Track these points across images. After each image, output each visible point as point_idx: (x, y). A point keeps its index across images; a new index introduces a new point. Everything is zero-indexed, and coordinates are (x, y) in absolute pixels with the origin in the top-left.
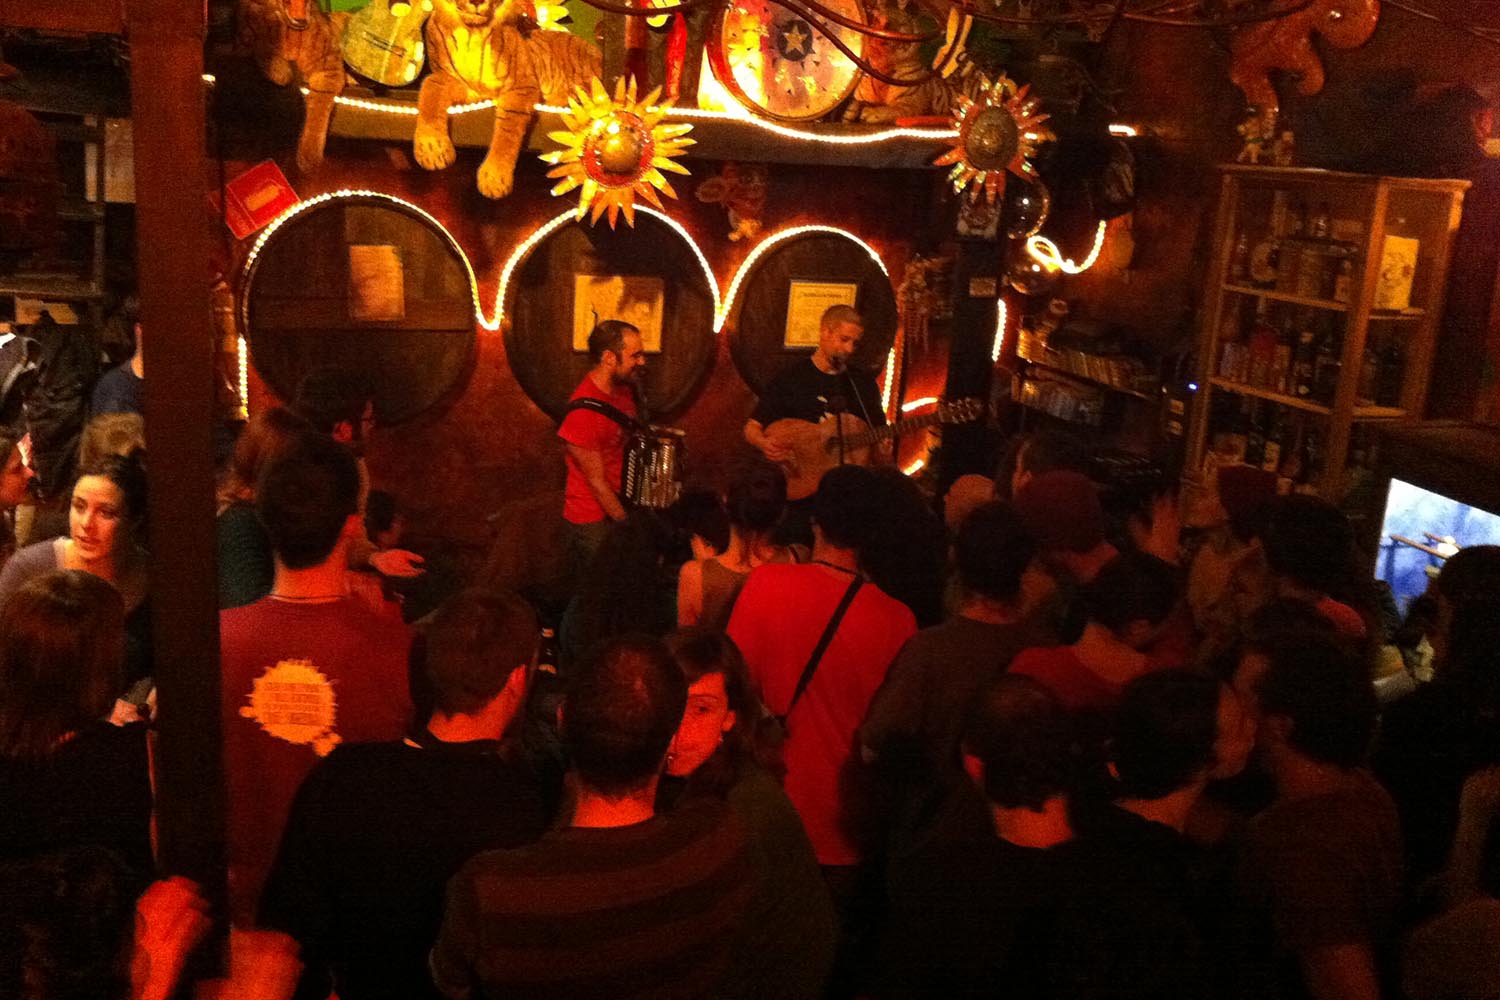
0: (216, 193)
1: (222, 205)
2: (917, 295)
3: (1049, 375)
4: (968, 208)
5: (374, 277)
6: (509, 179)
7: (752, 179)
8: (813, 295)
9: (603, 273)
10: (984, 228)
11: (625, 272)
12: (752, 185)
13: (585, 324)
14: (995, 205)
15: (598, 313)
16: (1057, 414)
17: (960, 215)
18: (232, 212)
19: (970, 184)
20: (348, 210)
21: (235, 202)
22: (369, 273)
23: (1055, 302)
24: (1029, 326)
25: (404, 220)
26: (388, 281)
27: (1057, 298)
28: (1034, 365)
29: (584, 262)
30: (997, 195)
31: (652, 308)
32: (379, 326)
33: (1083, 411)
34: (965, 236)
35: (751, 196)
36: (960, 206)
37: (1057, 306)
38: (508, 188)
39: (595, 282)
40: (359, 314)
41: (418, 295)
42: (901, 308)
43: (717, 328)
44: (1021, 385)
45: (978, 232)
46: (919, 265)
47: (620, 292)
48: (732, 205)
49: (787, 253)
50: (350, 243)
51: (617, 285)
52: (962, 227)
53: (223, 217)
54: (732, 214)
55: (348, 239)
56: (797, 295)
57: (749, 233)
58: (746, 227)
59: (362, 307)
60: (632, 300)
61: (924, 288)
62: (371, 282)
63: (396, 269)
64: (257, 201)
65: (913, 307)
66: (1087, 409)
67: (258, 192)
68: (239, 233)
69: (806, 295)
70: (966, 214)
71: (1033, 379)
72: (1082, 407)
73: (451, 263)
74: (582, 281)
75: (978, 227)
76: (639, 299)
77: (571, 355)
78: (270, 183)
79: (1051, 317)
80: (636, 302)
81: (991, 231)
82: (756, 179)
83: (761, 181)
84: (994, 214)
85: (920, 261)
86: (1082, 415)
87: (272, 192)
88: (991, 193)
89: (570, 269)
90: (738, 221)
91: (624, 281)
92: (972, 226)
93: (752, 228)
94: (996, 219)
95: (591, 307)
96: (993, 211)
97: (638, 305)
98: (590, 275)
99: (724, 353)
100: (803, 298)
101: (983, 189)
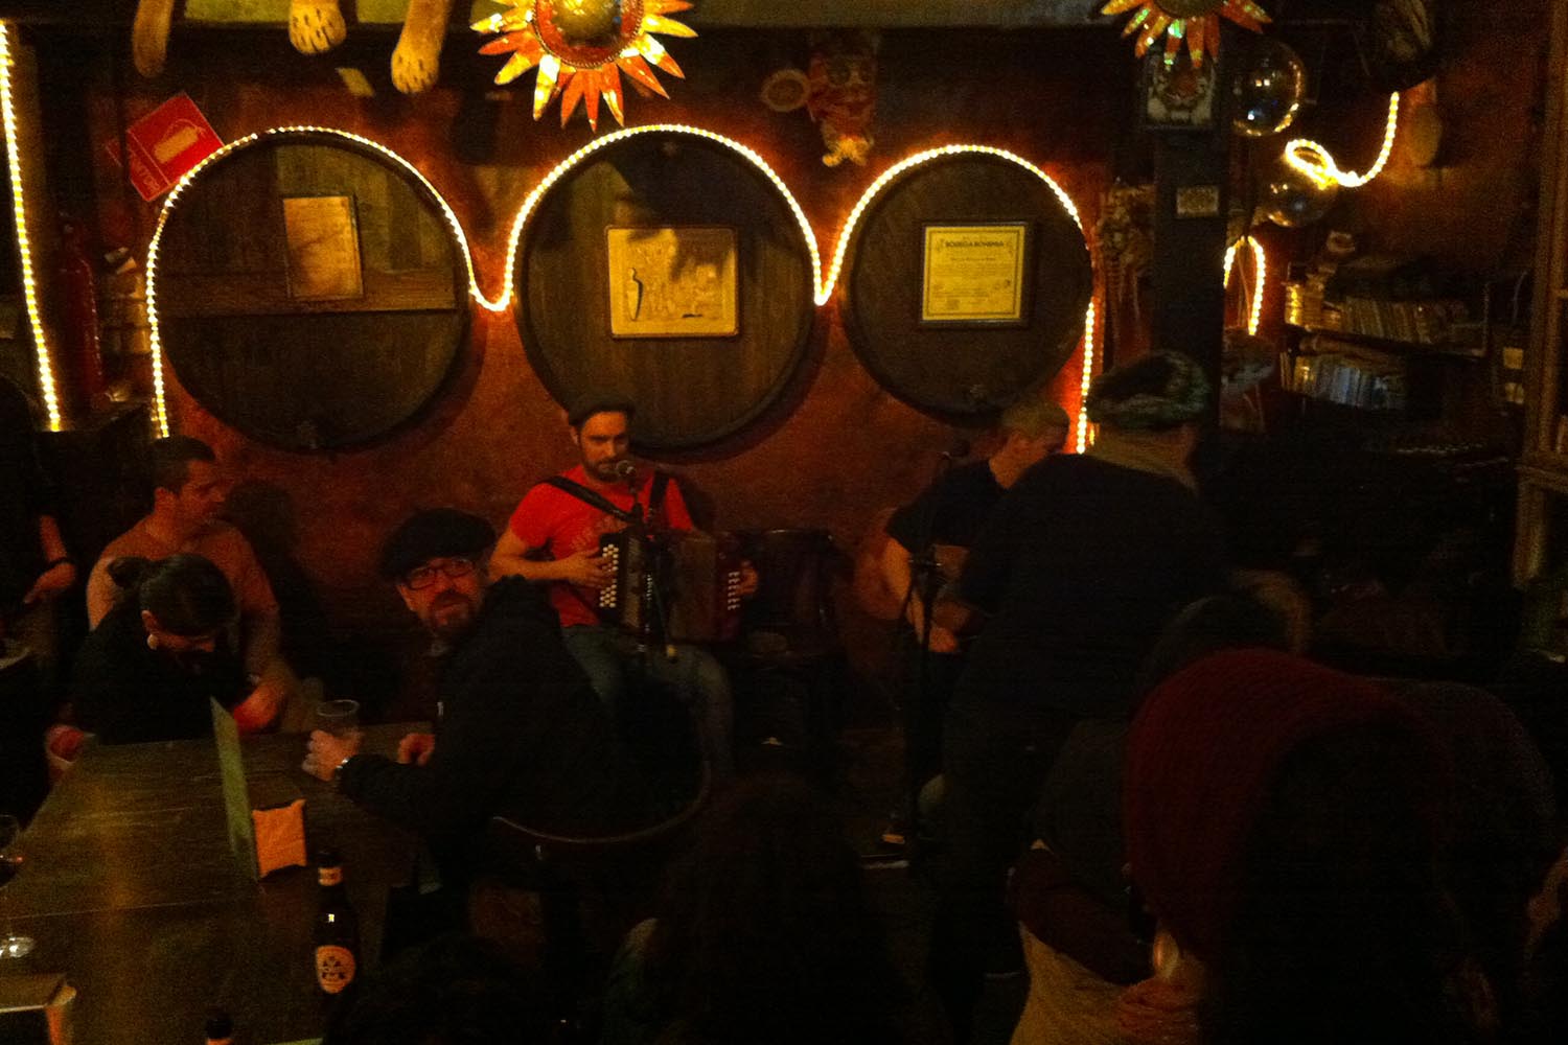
0: (116, 141)
1: (124, 156)
2: (1118, 237)
3: (1331, 345)
4: (1162, 78)
5: (319, 241)
6: (431, 64)
7: (849, 75)
8: (959, 244)
9: (645, 226)
10: (1190, 109)
11: (677, 222)
12: (849, 84)
13: (626, 296)
14: (1204, 70)
15: (644, 282)
16: (1343, 400)
17: (1151, 90)
18: (137, 166)
19: (1163, 40)
20: (280, 151)
21: (139, 152)
22: (314, 236)
23: (1333, 235)
24: (1299, 277)
25: (359, 161)
26: (340, 247)
27: (1336, 230)
28: (1311, 335)
29: (621, 210)
30: (1206, 53)
31: (720, 271)
32: (329, 307)
33: (1380, 390)
34: (1162, 123)
35: (850, 99)
36: (1150, 79)
37: (1338, 241)
38: (430, 76)
39: (633, 239)
40: (301, 293)
41: (383, 265)
42: (1097, 259)
43: (822, 296)
44: (1293, 364)
45: (1183, 115)
46: (1119, 194)
47: (672, 250)
48: (823, 114)
49: (917, 185)
50: (284, 196)
51: (666, 242)
52: (1155, 108)
53: (127, 173)
54: (827, 129)
55: (283, 189)
56: (934, 243)
57: (855, 155)
58: (849, 147)
59: (305, 282)
60: (690, 261)
61: (1128, 225)
62: (316, 248)
63: (348, 228)
64: (167, 150)
65: (1114, 255)
66: (1385, 387)
67: (170, 136)
68: (148, 193)
69: (948, 245)
70: (1161, 88)
71: (1310, 354)
72: (1378, 385)
73: (424, 217)
74: (617, 238)
75: (1181, 107)
76: (701, 260)
77: (611, 342)
78: (184, 125)
79: (1331, 258)
80: (697, 264)
81: (1203, 112)
82: (855, 74)
83: (864, 79)
84: (1206, 86)
85: (1121, 187)
86: (1378, 396)
87: (187, 138)
88: (1196, 55)
89: (600, 224)
90: (837, 138)
91: (677, 234)
92: (1170, 107)
93: (858, 147)
94: (1209, 93)
95: (632, 273)
96: (1203, 80)
97: (700, 269)
98: (627, 228)
99: (837, 333)
100: (945, 250)
101: (1183, 48)
